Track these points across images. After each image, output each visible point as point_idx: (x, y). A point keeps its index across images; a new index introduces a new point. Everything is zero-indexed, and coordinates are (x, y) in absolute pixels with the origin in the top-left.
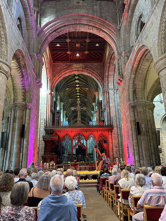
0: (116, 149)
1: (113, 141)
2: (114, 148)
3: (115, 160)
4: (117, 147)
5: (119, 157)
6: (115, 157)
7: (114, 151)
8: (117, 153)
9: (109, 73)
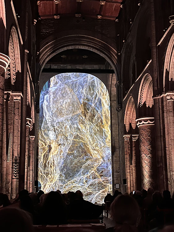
0: (117, 174)
1: (114, 165)
2: (115, 173)
3: (115, 187)
4: (118, 172)
5: (120, 183)
6: (115, 183)
7: (115, 176)
8: (118, 179)
9: (112, 82)
